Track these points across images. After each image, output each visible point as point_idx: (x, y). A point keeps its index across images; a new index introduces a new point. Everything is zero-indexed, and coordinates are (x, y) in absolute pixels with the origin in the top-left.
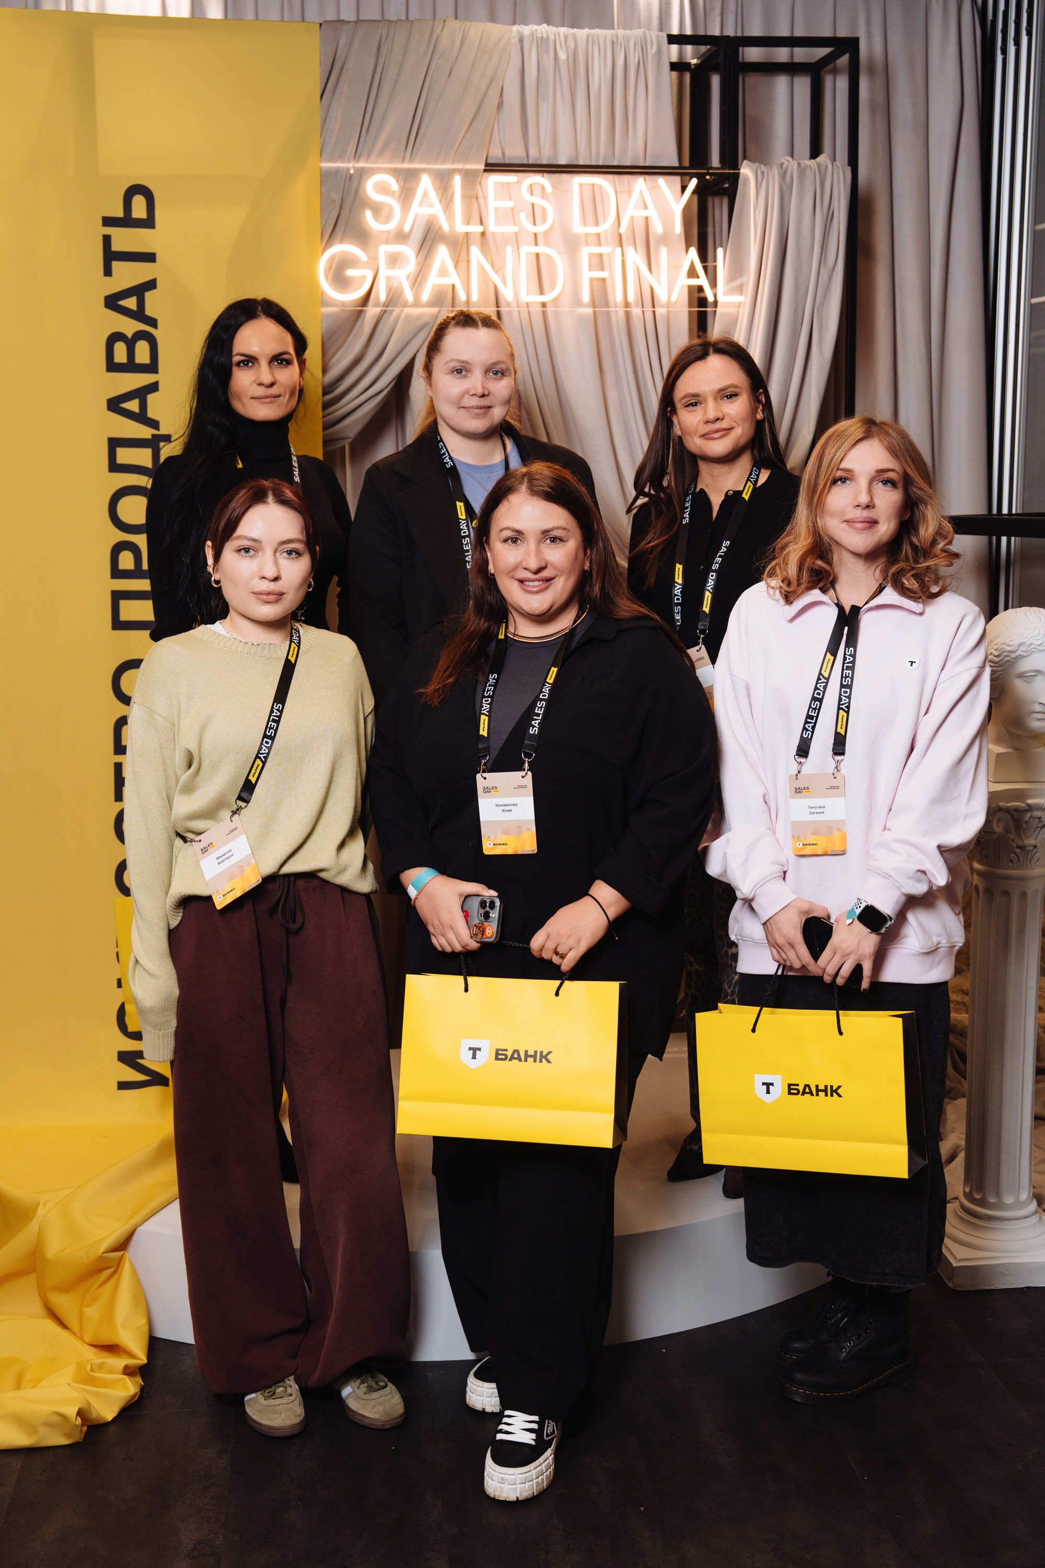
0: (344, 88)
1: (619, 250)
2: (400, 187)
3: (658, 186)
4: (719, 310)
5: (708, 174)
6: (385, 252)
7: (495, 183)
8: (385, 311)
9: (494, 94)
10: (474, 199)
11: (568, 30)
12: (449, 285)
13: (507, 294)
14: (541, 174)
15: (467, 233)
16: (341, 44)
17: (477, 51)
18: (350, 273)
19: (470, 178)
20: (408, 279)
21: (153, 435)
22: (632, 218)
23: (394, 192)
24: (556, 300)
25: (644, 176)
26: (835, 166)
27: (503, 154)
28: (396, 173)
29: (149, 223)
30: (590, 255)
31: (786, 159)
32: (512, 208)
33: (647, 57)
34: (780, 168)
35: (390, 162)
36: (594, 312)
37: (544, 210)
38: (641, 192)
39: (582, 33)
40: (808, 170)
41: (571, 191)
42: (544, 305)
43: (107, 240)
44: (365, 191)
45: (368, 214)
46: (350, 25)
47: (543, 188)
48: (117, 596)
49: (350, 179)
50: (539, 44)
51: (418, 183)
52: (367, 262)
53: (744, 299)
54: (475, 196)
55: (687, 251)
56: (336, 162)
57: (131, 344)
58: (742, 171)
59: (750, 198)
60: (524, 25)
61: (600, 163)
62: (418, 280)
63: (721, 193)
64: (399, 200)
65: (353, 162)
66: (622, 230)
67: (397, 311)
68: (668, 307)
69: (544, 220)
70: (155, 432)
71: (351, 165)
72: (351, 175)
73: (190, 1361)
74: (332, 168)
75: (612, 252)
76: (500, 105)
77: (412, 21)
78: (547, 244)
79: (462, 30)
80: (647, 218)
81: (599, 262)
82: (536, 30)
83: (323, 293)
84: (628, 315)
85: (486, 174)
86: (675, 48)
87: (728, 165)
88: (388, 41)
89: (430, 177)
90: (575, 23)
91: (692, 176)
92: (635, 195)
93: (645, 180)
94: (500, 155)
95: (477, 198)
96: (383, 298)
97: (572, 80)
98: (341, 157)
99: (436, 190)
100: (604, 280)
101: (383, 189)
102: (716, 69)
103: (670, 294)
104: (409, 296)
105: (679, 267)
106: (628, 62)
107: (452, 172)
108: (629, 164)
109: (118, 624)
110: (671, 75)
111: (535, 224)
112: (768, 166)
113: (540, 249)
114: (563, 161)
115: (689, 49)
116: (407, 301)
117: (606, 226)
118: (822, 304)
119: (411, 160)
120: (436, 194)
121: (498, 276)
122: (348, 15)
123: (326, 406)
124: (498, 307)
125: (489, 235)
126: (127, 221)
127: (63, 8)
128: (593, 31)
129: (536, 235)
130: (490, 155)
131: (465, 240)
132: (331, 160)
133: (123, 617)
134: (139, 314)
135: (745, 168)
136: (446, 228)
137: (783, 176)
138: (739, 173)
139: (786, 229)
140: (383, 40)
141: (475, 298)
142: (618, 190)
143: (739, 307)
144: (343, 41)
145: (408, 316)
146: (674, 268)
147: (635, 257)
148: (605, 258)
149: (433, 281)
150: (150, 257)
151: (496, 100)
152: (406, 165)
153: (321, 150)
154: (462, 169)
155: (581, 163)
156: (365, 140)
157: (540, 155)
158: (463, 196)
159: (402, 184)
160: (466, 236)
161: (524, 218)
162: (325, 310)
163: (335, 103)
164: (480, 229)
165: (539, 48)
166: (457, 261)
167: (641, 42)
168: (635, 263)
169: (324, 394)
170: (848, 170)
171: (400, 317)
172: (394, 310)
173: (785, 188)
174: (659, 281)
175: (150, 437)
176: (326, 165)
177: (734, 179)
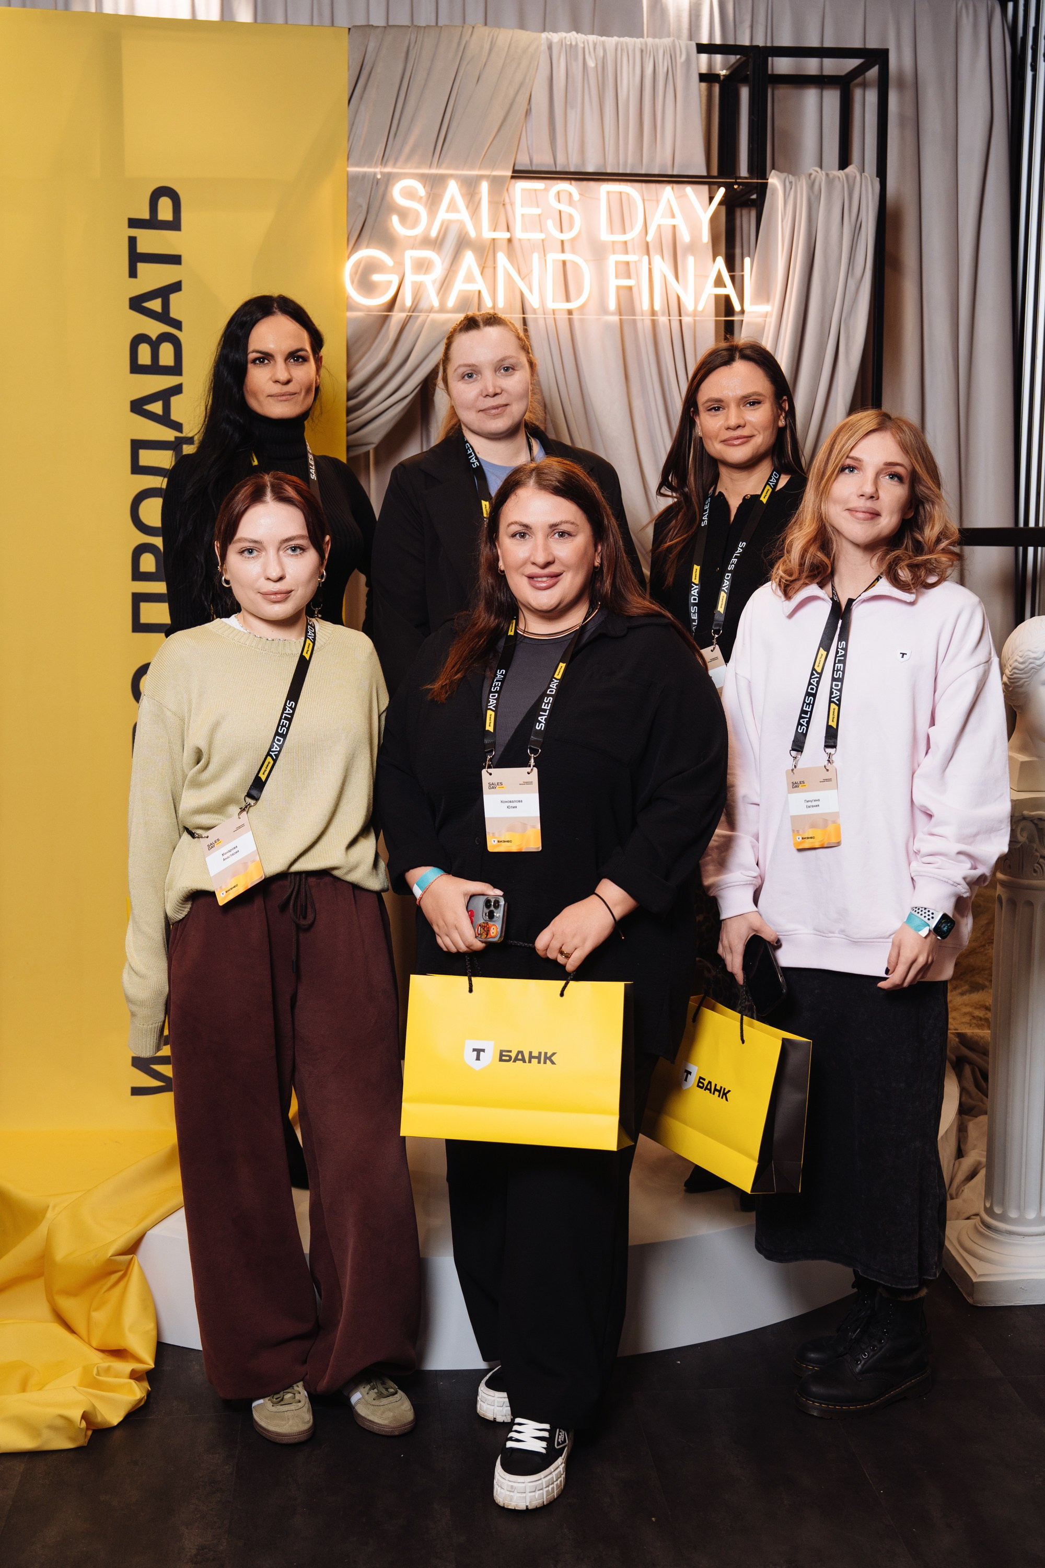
0: (372, 93)
1: (646, 258)
2: (427, 192)
3: (686, 195)
4: (746, 318)
5: (736, 183)
6: (411, 257)
7: (522, 190)
8: (411, 316)
9: (522, 101)
10: (501, 205)
11: (597, 38)
12: (475, 290)
13: (533, 301)
14: (569, 182)
15: (494, 239)
16: (370, 49)
17: (506, 57)
18: (376, 277)
19: (497, 184)
20: (433, 286)
21: (176, 438)
22: (659, 226)
23: (422, 197)
24: (582, 308)
25: (671, 185)
26: (863, 177)
27: (532, 161)
28: (424, 178)
29: (174, 225)
30: (617, 263)
31: (814, 170)
32: (539, 215)
33: (676, 65)
34: (808, 179)
35: (417, 168)
36: (620, 319)
37: (571, 217)
38: (668, 200)
39: (611, 41)
40: (837, 180)
41: (599, 199)
42: (570, 312)
43: (132, 241)
44: (392, 195)
45: (395, 219)
46: (379, 30)
47: (570, 195)
48: (138, 599)
49: (377, 184)
50: (568, 50)
51: (445, 189)
52: (392, 267)
53: (769, 310)
54: (503, 203)
55: (714, 260)
56: (364, 166)
57: (155, 346)
58: (770, 181)
59: (778, 209)
60: (553, 32)
61: (628, 172)
62: (445, 285)
63: (749, 204)
64: (425, 206)
65: (380, 166)
66: (649, 238)
67: (422, 316)
68: (695, 316)
69: (571, 227)
70: (178, 434)
71: (378, 170)
72: (378, 181)
73: (198, 1367)
74: (359, 173)
75: (638, 261)
76: (528, 112)
77: (441, 27)
78: (574, 251)
79: (491, 35)
80: (674, 227)
81: (626, 269)
82: (565, 38)
83: (348, 297)
84: (654, 323)
85: (513, 181)
86: (704, 57)
87: (756, 175)
88: (416, 48)
89: (457, 184)
90: (604, 32)
91: (720, 185)
92: (663, 204)
93: (673, 189)
94: (528, 162)
95: (504, 205)
96: (408, 303)
97: (600, 87)
98: (368, 161)
99: (463, 196)
100: (630, 288)
101: (410, 194)
102: (745, 80)
103: (696, 303)
104: (435, 302)
105: (707, 277)
106: (657, 71)
108: (656, 172)
109: (139, 627)
110: (699, 86)
111: (562, 231)
112: (797, 177)
113: (567, 256)
114: (590, 169)
115: (718, 58)
116: (433, 306)
117: (633, 234)
118: (849, 315)
119: (439, 165)
120: (464, 201)
121: (524, 283)
122: (378, 20)
123: (350, 411)
124: (524, 314)
125: (515, 242)
126: (152, 223)
127: (93, 10)
128: (622, 39)
129: (562, 242)
130: (517, 162)
131: (492, 247)
132: (358, 164)
133: (144, 619)
134: (164, 317)
135: (773, 178)
136: (472, 234)
137: (811, 186)
138: (767, 183)
139: (814, 238)
140: (412, 45)
141: (501, 304)
142: (645, 198)
143: (766, 317)
144: (372, 46)
145: (433, 322)
146: (700, 277)
147: (662, 266)
148: (632, 266)
149: (459, 286)
150: (175, 260)
151: (525, 106)
152: (434, 171)
153: (348, 155)
154: (489, 175)
155: (609, 171)
156: (393, 144)
157: (568, 163)
158: (490, 202)
159: (429, 190)
160: (492, 242)
161: (551, 225)
162: (350, 314)
163: (362, 108)
164: (507, 235)
165: (568, 55)
166: (484, 268)
167: (670, 51)
168: (661, 271)
169: (349, 399)
170: (877, 182)
171: (425, 324)
172: (419, 316)
173: (813, 198)
174: (685, 289)
175: (173, 439)
176: (353, 170)
177: (762, 189)
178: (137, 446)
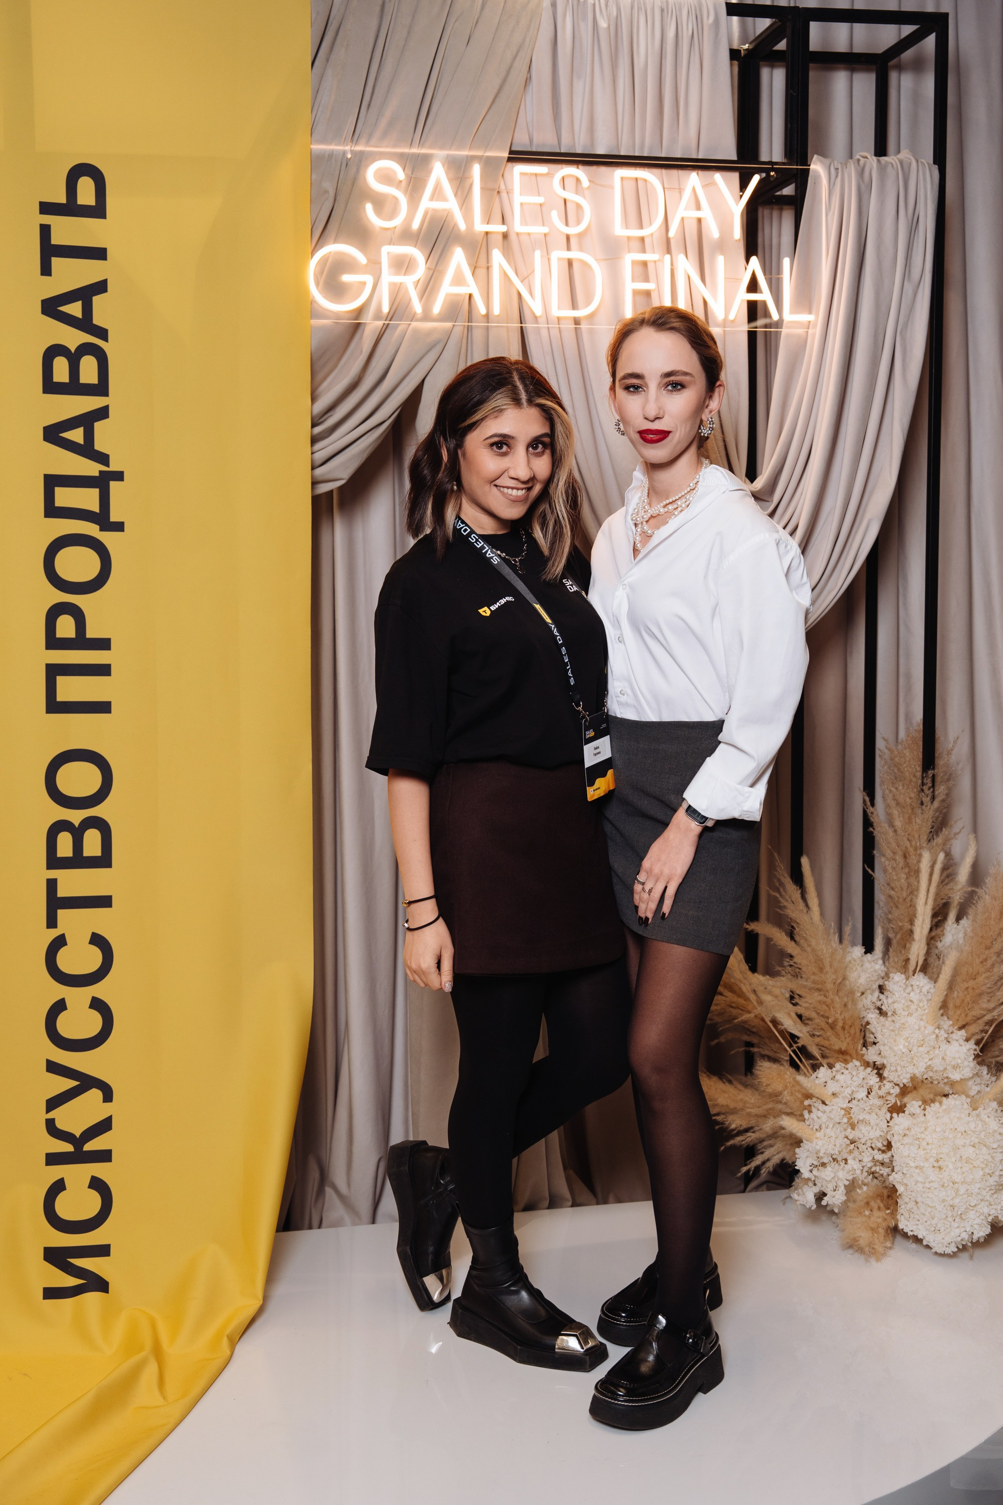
0: (341, 53)
1: (668, 257)
2: (406, 175)
3: (714, 183)
4: (784, 331)
5: (773, 169)
6: (388, 253)
7: (522, 174)
8: (389, 324)
9: (520, 66)
10: (496, 192)
12: (466, 294)
13: (535, 306)
14: (576, 166)
15: (487, 233)
16: (338, 1)
17: (502, 14)
18: (346, 278)
19: (490, 166)
20: (415, 289)
21: (100, 472)
22: (683, 219)
23: (401, 181)
24: (591, 316)
25: (697, 171)
26: (920, 164)
27: (531, 140)
28: (402, 159)
29: (98, 211)
30: (634, 263)
32: (541, 205)
33: (703, 28)
34: (857, 165)
35: (394, 146)
37: (579, 207)
38: (694, 190)
40: (890, 166)
41: (612, 187)
42: (577, 321)
43: (45, 230)
44: (365, 179)
45: (369, 208)
47: (578, 180)
48: (53, 671)
49: (347, 165)
50: (575, 7)
51: (429, 172)
52: (366, 265)
53: (813, 318)
54: (498, 190)
55: (747, 261)
56: (330, 143)
57: (74, 360)
58: (812, 167)
59: (821, 200)
61: (645, 155)
62: (428, 288)
63: (784, 201)
64: (405, 193)
65: (351, 144)
66: (671, 234)
67: (403, 325)
68: (724, 327)
69: (579, 222)
70: (104, 468)
71: (347, 148)
72: (348, 160)
74: (325, 151)
75: (659, 260)
76: (528, 81)
78: (581, 249)
80: (699, 221)
81: (644, 271)
83: (313, 302)
85: (510, 164)
86: (735, 19)
87: (795, 160)
88: (393, 1)
89: (443, 165)
91: (750, 172)
92: (687, 194)
93: (698, 174)
94: (528, 142)
95: (498, 192)
96: (386, 309)
97: (613, 55)
98: (336, 137)
99: (450, 180)
100: (648, 294)
101: (386, 178)
103: (727, 310)
104: (417, 307)
105: (739, 280)
106: (680, 35)
107: (471, 159)
108: (679, 156)
109: (54, 706)
111: (567, 224)
112: (843, 162)
113: (574, 255)
114: (601, 151)
116: (416, 312)
117: (653, 229)
118: (906, 325)
119: (421, 144)
120: (451, 187)
121: (523, 285)
123: (314, 440)
124: (521, 323)
125: (513, 237)
126: (71, 208)
129: (568, 238)
130: (514, 142)
131: (485, 241)
132: (323, 141)
133: (60, 698)
134: (85, 323)
135: (814, 164)
136: (462, 226)
137: (861, 173)
138: (809, 169)
139: (865, 236)
141: (496, 310)
142: (665, 187)
143: (808, 329)
145: (416, 331)
146: (732, 280)
147: (686, 266)
148: (650, 266)
149: (447, 289)
150: (99, 254)
151: (524, 74)
152: (414, 150)
153: (312, 129)
154: (483, 156)
155: (622, 154)
156: (366, 117)
157: (574, 143)
158: (482, 188)
159: (410, 173)
160: (485, 237)
161: (555, 217)
162: (315, 322)
163: (329, 72)
164: (503, 228)
165: (575, 14)
166: (475, 267)
167: (696, 11)
168: (686, 272)
169: (314, 425)
170: (936, 170)
171: (406, 332)
172: (399, 324)
173: (863, 187)
174: (715, 296)
175: (97, 474)
176: (317, 147)
177: (801, 179)
178: (52, 482)
